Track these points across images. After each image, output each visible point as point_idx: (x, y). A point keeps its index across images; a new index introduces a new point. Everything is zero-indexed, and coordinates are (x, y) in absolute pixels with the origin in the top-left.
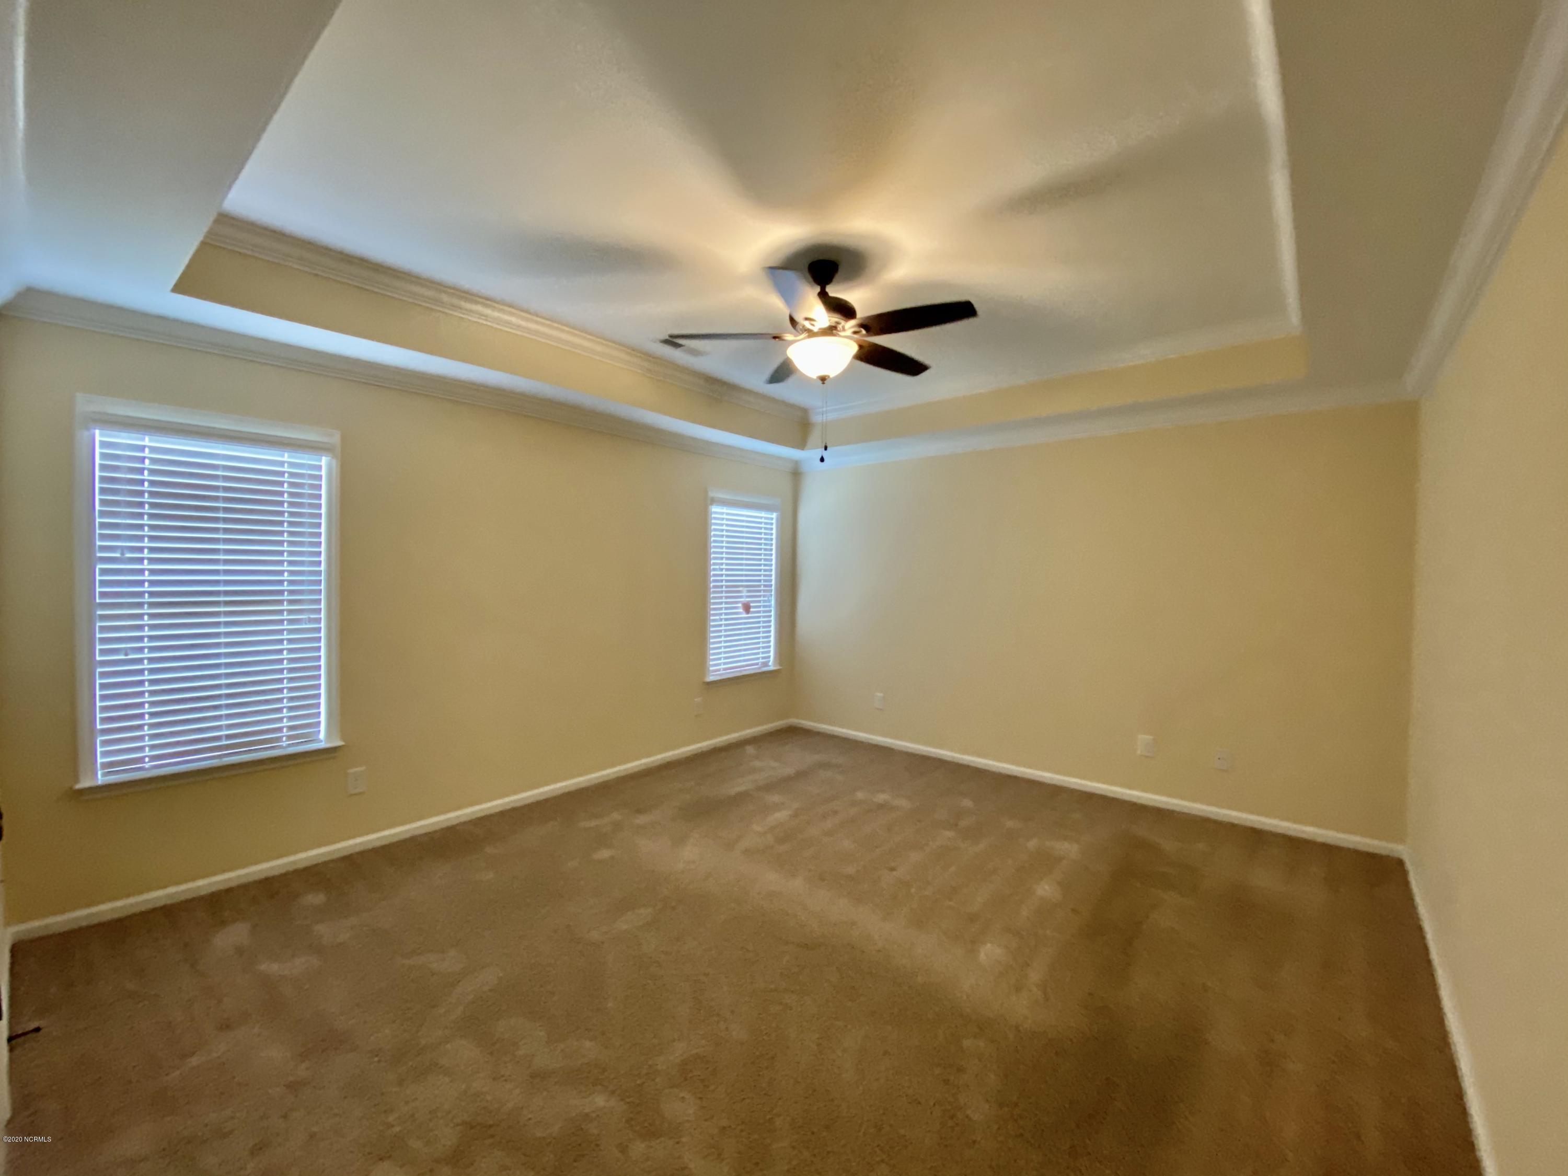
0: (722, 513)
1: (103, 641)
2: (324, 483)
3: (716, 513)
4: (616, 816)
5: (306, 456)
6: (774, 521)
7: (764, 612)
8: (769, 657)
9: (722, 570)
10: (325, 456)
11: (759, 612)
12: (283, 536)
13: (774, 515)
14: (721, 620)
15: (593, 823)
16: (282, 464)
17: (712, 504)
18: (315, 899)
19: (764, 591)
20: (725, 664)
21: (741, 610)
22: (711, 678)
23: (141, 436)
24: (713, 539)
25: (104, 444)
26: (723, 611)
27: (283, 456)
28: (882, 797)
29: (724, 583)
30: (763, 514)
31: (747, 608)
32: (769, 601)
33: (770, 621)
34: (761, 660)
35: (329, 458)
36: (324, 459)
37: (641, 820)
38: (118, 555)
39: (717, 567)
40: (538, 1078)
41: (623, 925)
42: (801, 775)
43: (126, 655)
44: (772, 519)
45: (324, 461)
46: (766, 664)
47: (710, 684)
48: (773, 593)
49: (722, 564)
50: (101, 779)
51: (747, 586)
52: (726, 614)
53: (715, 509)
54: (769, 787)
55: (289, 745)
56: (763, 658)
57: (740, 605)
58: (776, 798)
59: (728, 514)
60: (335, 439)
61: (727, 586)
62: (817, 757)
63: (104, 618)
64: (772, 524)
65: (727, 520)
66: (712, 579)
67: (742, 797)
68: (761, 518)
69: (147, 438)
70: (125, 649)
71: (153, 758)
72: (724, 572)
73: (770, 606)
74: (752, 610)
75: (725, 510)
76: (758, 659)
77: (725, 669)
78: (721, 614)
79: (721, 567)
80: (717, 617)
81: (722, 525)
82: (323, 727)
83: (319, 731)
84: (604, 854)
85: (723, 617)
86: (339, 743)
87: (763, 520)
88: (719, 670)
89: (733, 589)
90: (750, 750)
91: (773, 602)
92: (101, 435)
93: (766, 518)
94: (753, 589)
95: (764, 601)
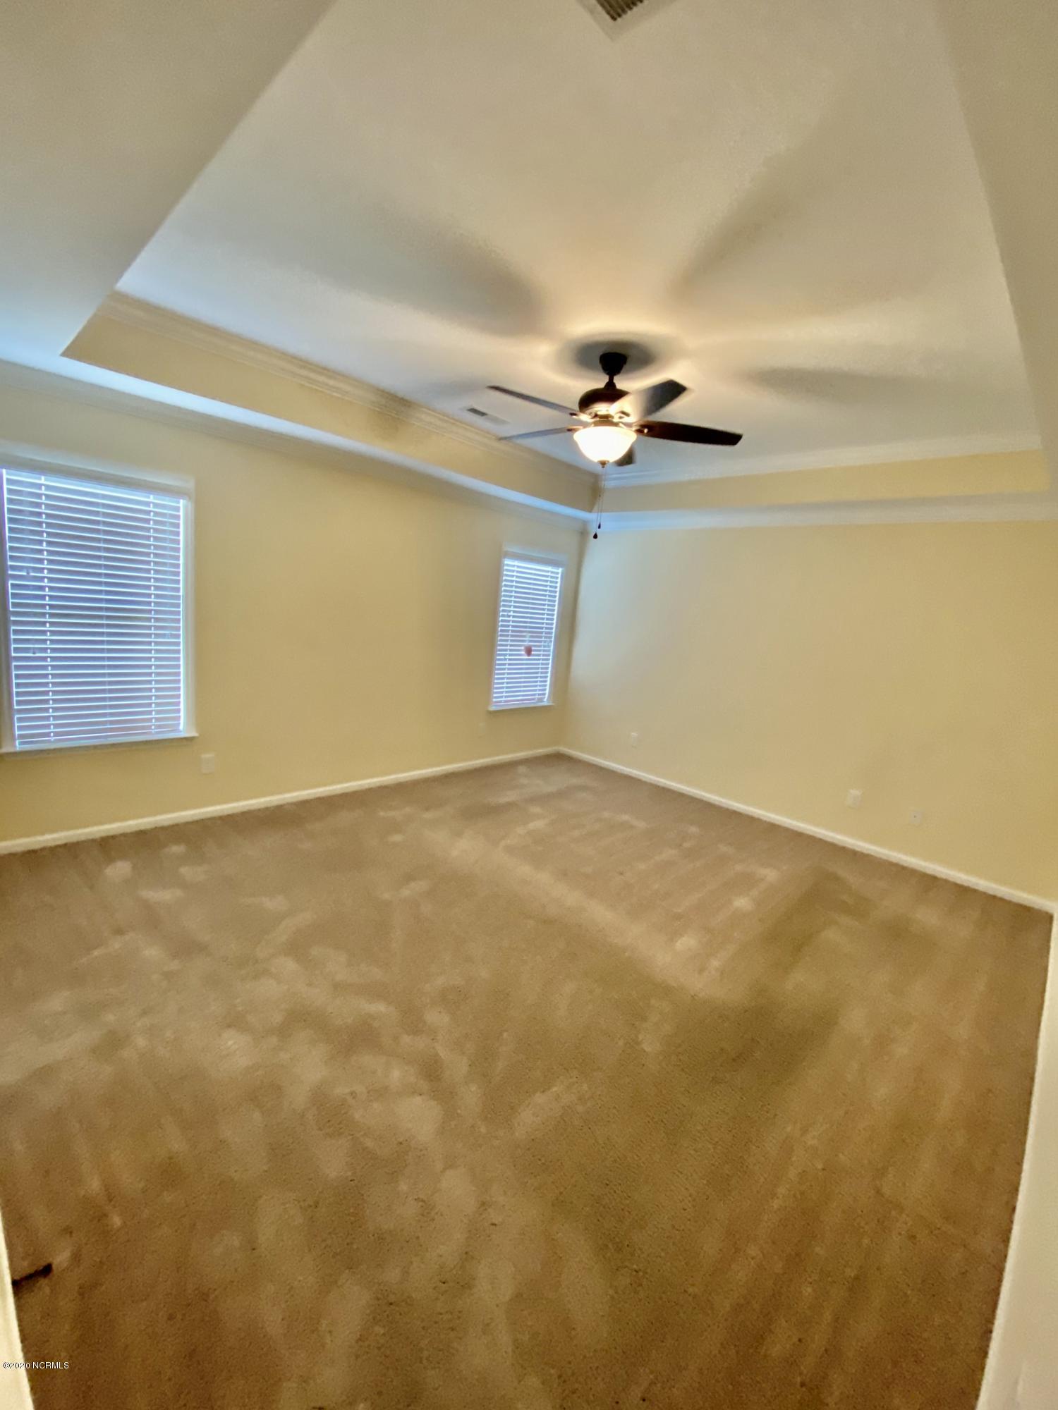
0: (514, 566)
1: (16, 641)
2: (181, 522)
3: (508, 565)
4: (408, 810)
5: (167, 498)
6: (559, 576)
7: (544, 655)
8: (544, 694)
9: (509, 616)
10: (183, 499)
11: (539, 655)
12: (150, 565)
13: (560, 570)
14: (505, 659)
15: (391, 814)
16: (148, 504)
17: (504, 558)
18: (177, 849)
19: (546, 637)
20: (506, 697)
21: (523, 653)
22: (492, 708)
23: (38, 476)
24: (503, 588)
25: (10, 481)
26: (508, 652)
27: (149, 498)
28: (625, 817)
29: (510, 628)
30: (550, 569)
31: (529, 651)
32: (549, 646)
33: (547, 668)
34: (537, 697)
35: (185, 501)
36: (181, 501)
37: (428, 815)
38: (24, 574)
39: (506, 613)
40: (338, 987)
41: (406, 892)
42: (561, 794)
43: (34, 653)
44: (557, 573)
45: (182, 503)
46: (541, 700)
47: (491, 713)
48: (553, 640)
49: (510, 611)
50: (18, 746)
51: (530, 632)
52: (510, 655)
53: (507, 562)
54: (533, 800)
55: (157, 733)
56: (539, 695)
57: (523, 648)
58: (536, 809)
59: (518, 567)
60: (190, 484)
61: (513, 631)
62: (575, 781)
63: (16, 623)
64: (557, 578)
65: (518, 572)
66: (500, 624)
67: (510, 805)
68: (548, 572)
69: (43, 478)
70: (34, 648)
71: (56, 734)
72: (511, 618)
73: (549, 651)
74: (533, 653)
75: (516, 563)
76: (534, 695)
77: (506, 701)
78: (506, 655)
79: (509, 614)
80: (502, 657)
81: (513, 576)
82: (182, 721)
83: (179, 724)
84: (397, 838)
85: (507, 657)
86: (193, 734)
87: (549, 574)
88: (500, 702)
89: (518, 633)
90: (522, 769)
91: (552, 648)
92: (7, 474)
93: (552, 572)
94: (536, 634)
95: (544, 646)
